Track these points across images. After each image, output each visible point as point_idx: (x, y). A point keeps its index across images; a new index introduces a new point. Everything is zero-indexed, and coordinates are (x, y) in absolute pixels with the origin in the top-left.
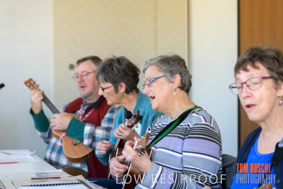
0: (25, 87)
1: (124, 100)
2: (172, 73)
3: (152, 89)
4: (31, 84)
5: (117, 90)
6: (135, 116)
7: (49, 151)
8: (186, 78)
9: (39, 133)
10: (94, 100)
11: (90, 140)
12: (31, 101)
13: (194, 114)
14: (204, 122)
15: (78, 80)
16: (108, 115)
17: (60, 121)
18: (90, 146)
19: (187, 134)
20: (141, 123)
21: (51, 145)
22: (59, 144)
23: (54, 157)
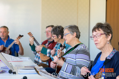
0: (28, 35)
1: (60, 41)
2: (73, 32)
3: (66, 37)
4: (30, 34)
5: (58, 37)
6: (63, 46)
7: (36, 58)
8: (78, 33)
9: (33, 52)
10: (52, 40)
11: (49, 55)
12: (30, 41)
13: (80, 46)
14: (83, 48)
15: (46, 33)
16: (56, 46)
17: (39, 48)
18: (49, 56)
19: (77, 52)
20: (66, 49)
21: (37, 55)
22: (39, 55)
23: (37, 60)
